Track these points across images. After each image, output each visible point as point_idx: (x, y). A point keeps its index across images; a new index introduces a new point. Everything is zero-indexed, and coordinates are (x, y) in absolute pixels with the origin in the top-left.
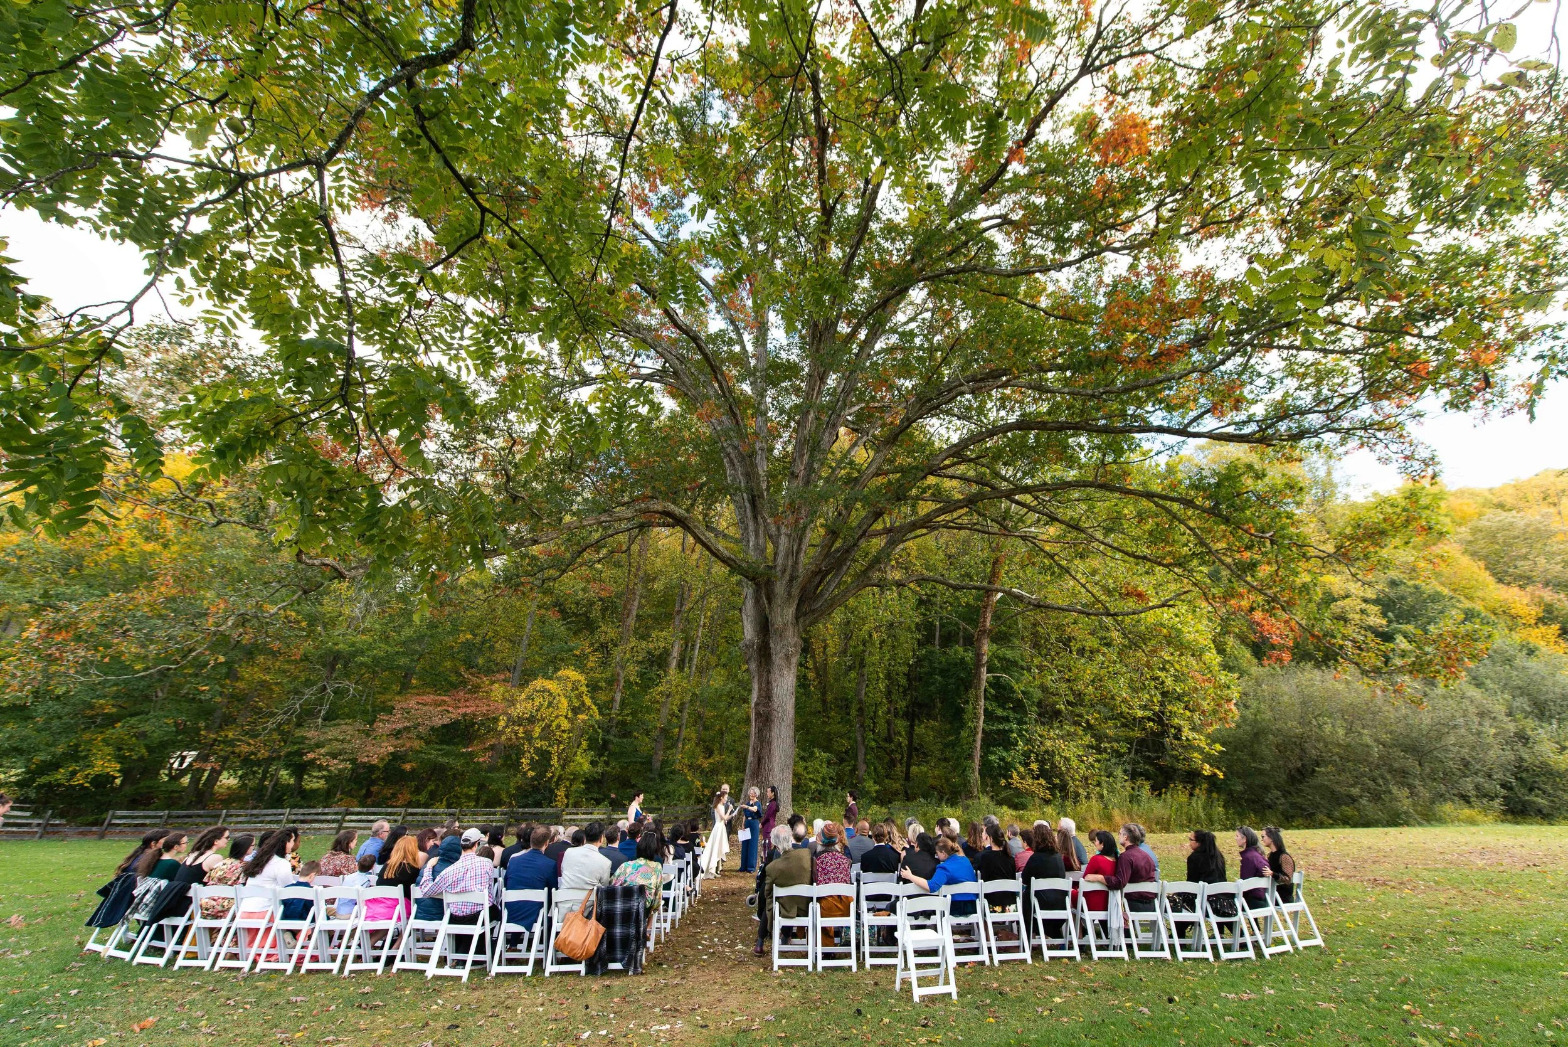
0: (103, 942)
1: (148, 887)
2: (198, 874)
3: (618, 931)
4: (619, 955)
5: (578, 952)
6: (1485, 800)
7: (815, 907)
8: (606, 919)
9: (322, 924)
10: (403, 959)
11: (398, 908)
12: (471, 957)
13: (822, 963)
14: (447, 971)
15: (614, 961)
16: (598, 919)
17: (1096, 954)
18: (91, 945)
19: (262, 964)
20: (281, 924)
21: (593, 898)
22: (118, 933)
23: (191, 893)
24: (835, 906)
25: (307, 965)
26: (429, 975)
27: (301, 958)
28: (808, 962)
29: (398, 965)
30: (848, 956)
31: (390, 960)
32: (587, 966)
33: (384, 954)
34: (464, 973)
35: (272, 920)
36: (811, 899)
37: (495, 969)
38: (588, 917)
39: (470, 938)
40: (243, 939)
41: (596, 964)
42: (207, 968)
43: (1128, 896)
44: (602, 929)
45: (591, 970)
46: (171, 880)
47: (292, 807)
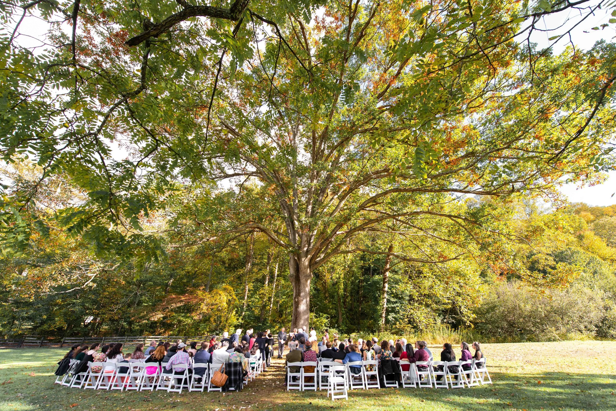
0: (61, 381)
1: (74, 362)
2: (91, 358)
3: (233, 377)
4: (233, 385)
5: (219, 384)
6: (588, 332)
7: (302, 370)
8: (228, 373)
9: (132, 374)
10: (160, 386)
11: (157, 370)
12: (182, 385)
13: (304, 388)
14: (175, 390)
15: (232, 387)
16: (226, 373)
17: (404, 386)
18: (57, 382)
19: (113, 388)
20: (118, 375)
21: (224, 366)
22: (65, 377)
23: (88, 365)
24: (309, 369)
25: (128, 388)
26: (168, 391)
27: (126, 386)
28: (299, 388)
29: (158, 388)
30: (314, 386)
31: (155, 387)
32: (222, 389)
33: (153, 384)
34: (180, 391)
35: (115, 373)
36: (301, 367)
37: (191, 389)
38: (222, 373)
39: (182, 379)
40: (106, 379)
41: (225, 388)
42: (95, 389)
43: (418, 366)
44: (227, 377)
45: (224, 390)
46: (81, 360)
47: (128, 336)
